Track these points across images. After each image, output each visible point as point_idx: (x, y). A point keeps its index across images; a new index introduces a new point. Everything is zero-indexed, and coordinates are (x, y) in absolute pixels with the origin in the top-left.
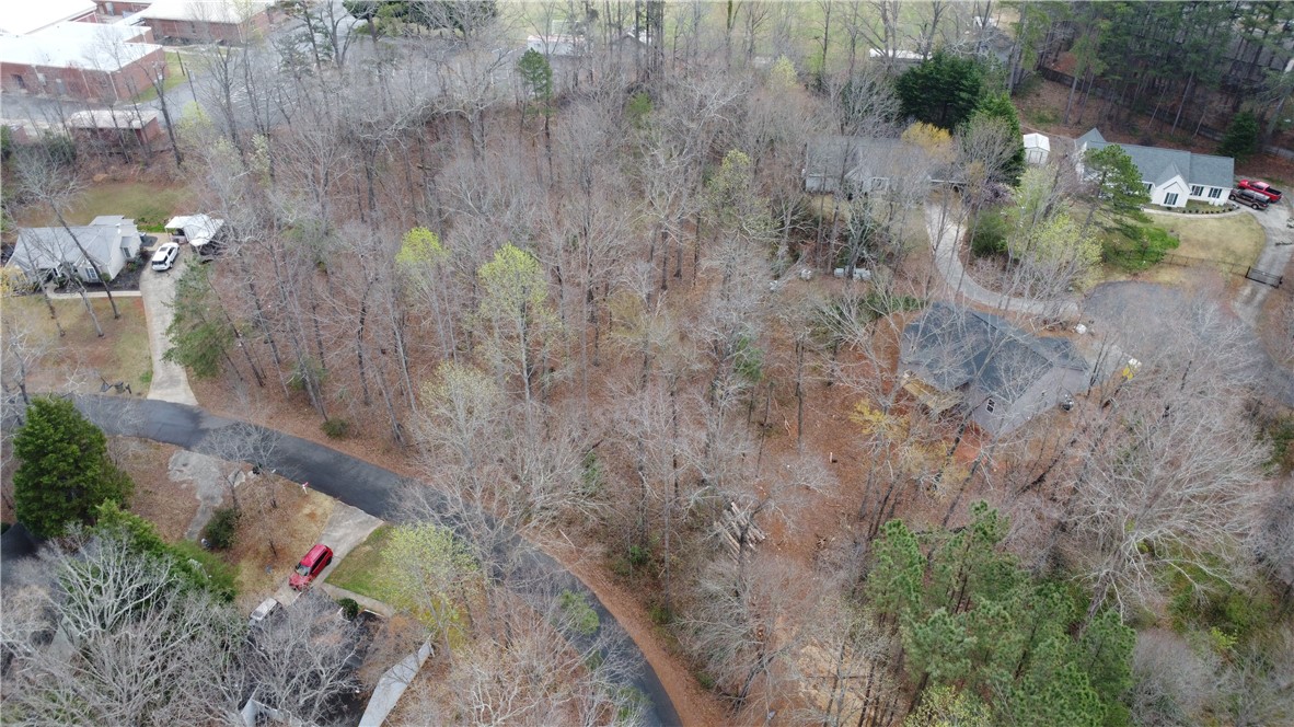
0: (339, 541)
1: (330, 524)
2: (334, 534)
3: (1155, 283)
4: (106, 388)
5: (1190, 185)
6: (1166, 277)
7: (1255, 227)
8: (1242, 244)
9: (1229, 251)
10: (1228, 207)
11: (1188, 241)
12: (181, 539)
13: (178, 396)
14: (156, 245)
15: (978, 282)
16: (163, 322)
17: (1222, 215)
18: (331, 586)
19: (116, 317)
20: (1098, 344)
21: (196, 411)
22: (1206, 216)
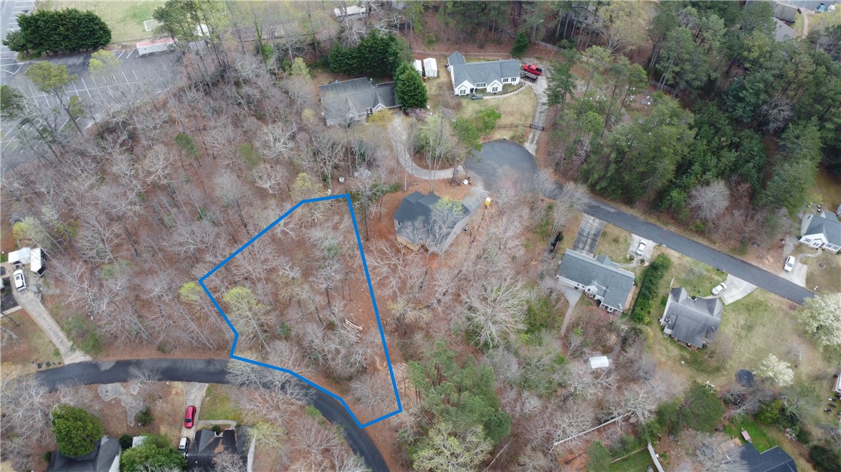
0: (194, 400)
1: (186, 394)
2: (190, 398)
3: (494, 141)
4: (40, 366)
5: (502, 79)
6: (498, 135)
7: (532, 95)
8: (527, 107)
9: (522, 114)
10: (520, 85)
11: (504, 113)
12: (127, 426)
13: (79, 357)
14: (7, 272)
15: (419, 165)
16: (44, 319)
17: (517, 91)
18: (202, 421)
19: (18, 326)
20: (473, 189)
21: (94, 363)
22: (511, 94)
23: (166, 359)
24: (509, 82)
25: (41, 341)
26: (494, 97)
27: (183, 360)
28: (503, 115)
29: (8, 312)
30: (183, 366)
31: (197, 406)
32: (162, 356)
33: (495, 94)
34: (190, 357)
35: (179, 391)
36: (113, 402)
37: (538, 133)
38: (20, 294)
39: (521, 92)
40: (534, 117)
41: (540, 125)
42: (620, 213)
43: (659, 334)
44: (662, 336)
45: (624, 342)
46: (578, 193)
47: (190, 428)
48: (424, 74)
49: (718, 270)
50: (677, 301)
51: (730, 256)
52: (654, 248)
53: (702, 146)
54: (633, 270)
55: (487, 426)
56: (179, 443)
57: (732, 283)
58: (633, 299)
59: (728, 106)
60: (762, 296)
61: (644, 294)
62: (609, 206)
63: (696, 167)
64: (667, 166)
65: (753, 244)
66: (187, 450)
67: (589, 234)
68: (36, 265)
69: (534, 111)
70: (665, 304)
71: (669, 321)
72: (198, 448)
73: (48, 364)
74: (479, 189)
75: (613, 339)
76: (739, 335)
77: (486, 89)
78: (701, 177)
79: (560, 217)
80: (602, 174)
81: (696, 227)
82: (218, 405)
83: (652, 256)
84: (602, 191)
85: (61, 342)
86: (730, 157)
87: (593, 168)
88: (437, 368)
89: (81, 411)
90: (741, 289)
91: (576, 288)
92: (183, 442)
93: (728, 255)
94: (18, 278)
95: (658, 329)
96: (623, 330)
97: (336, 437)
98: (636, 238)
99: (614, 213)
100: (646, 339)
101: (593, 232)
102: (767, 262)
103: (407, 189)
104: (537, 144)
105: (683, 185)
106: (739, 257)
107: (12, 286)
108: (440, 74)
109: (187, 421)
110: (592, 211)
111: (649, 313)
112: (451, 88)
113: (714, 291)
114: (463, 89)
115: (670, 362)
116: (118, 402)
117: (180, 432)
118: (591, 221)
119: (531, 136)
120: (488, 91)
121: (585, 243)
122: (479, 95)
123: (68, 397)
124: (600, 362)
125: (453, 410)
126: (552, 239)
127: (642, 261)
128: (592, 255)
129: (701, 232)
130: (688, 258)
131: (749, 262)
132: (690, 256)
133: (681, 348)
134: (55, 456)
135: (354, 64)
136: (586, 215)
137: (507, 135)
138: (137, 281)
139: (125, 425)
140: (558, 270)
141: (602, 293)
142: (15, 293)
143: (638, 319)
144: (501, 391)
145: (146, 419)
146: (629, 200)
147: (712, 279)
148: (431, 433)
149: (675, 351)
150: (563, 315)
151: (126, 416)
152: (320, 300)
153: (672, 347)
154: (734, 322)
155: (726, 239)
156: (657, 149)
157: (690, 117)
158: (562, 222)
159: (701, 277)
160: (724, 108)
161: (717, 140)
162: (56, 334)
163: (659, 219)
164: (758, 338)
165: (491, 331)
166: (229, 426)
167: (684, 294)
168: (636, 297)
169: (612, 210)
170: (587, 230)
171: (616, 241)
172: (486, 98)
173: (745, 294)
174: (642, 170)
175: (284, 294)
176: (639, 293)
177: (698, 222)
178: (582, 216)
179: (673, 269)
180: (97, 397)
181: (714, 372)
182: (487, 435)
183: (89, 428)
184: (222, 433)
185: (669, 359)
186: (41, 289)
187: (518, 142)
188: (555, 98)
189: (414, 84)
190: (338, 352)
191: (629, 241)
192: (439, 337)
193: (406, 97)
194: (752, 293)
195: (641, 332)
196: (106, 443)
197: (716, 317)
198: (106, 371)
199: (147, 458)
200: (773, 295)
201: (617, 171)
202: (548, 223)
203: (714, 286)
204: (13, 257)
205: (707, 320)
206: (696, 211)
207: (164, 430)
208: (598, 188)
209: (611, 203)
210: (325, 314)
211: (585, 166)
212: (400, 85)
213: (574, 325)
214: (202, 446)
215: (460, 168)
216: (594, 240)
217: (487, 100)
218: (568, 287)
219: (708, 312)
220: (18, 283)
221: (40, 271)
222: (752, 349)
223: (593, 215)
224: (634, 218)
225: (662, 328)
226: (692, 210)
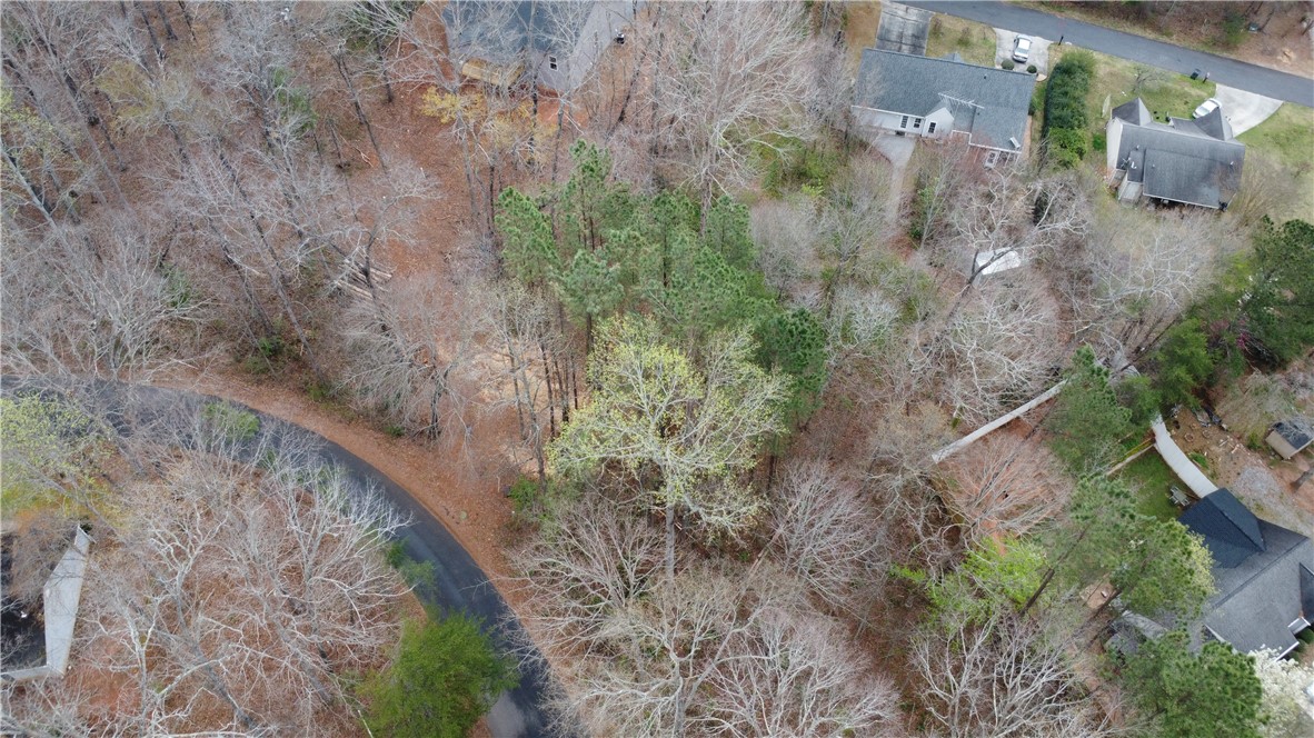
43: (1111, 200)
44: (1117, 210)
50: (1137, 122)
51: (1209, 54)
52: (1049, 48)
57: (1230, 99)
60: (1299, 117)
65: (1248, 27)
67: (901, 35)
83: (1050, 60)
90: (1253, 108)
91: (899, 134)
93: (1203, 52)
98: (1006, 36)
101: (909, 32)
102: (1285, 60)
106: (1225, 54)
118: (901, 13)
127: (1033, 72)
131: (1251, 61)
136: (888, 3)
141: (964, 126)
143: (1061, 162)
147: (1187, 93)
167: (1144, 114)
168: (1036, 135)
170: (895, 31)
171: (964, 42)
173: (1264, 117)
178: (879, 5)
191: (993, 41)
194: (1276, 113)
197: (1230, 143)
203: (1196, 105)
205: (1214, 149)
219: (1209, 135)
223: (902, 3)
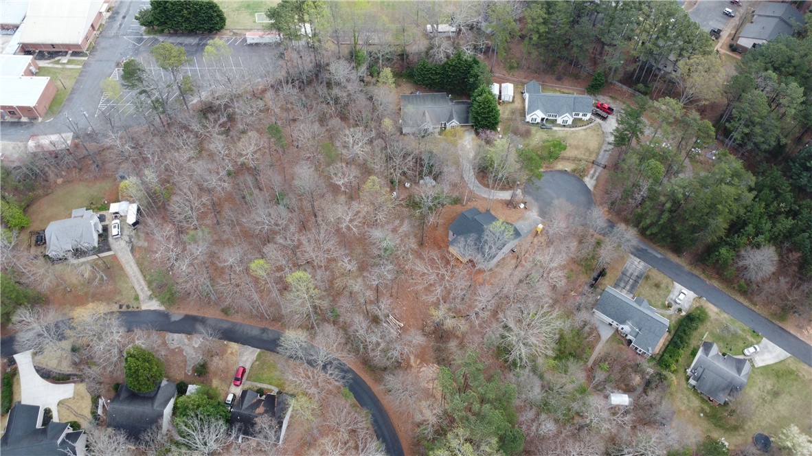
0: (245, 362)
1: (240, 355)
2: (243, 359)
3: (555, 171)
4: (121, 307)
5: (574, 113)
6: (560, 166)
7: (600, 132)
8: (593, 144)
9: (587, 149)
10: (590, 121)
11: (570, 145)
12: (185, 374)
13: (154, 305)
14: (107, 220)
15: (480, 182)
16: (131, 267)
17: (586, 127)
18: (250, 382)
19: (109, 268)
20: (528, 213)
21: (166, 313)
22: (580, 128)
23: (227, 321)
24: (580, 116)
25: (126, 285)
26: (563, 129)
27: (241, 325)
28: (568, 148)
29: (102, 255)
30: (241, 330)
31: (247, 368)
32: (224, 318)
33: (564, 126)
34: (248, 323)
35: (234, 351)
36: (177, 350)
37: (600, 169)
38: (114, 241)
39: (589, 128)
40: (598, 154)
41: (603, 163)
42: (666, 260)
43: (683, 382)
44: (686, 386)
45: (648, 384)
46: (629, 235)
47: (237, 386)
48: (500, 97)
49: (754, 332)
50: (707, 355)
51: (769, 321)
52: (694, 299)
53: (759, 208)
54: (669, 317)
55: (502, 439)
56: (226, 397)
57: (766, 347)
58: (664, 344)
59: (794, 173)
60: (794, 365)
61: (676, 342)
62: (657, 251)
63: (750, 229)
64: (720, 224)
65: (795, 312)
66: (232, 405)
67: (632, 274)
68: (131, 219)
69: (600, 148)
70: (695, 356)
71: (695, 372)
72: (242, 405)
73: (128, 307)
74: (533, 214)
75: (637, 380)
76: (763, 399)
77: (556, 120)
78: (753, 238)
79: (606, 254)
80: (654, 221)
81: (740, 286)
82: (266, 370)
83: (690, 306)
84: (652, 237)
85: (142, 290)
86: (786, 223)
87: (647, 213)
88: (465, 376)
89: (150, 354)
90: (774, 355)
91: (611, 325)
92: (230, 398)
93: (767, 319)
94: (115, 227)
95: (683, 379)
96: (648, 374)
97: (363, 421)
98: (678, 286)
99: (661, 259)
100: (669, 386)
101: (636, 274)
102: (806, 333)
103: (466, 204)
104: (597, 180)
105: (733, 244)
106: (777, 322)
107: (109, 233)
108: (515, 99)
109: (237, 379)
110: (639, 253)
111: (677, 361)
112: (523, 114)
113: (746, 351)
114: (534, 117)
115: (689, 412)
116: (181, 350)
117: (229, 388)
118: (636, 263)
119: (592, 172)
120: (558, 122)
121: (627, 283)
122: (549, 125)
123: (142, 340)
124: (621, 399)
125: (473, 418)
126: (595, 274)
127: (680, 310)
128: (632, 295)
129: (744, 292)
130: (726, 315)
131: (788, 329)
132: (728, 314)
133: (703, 400)
134: (122, 388)
135: (437, 79)
136: (632, 256)
137: (569, 167)
138: (214, 248)
139: (183, 373)
140: (596, 305)
141: (634, 334)
142: (110, 239)
143: (666, 365)
144: (520, 409)
145: (202, 371)
146: (677, 249)
147: (746, 339)
148: (450, 436)
149: (696, 403)
150: (592, 348)
151: (185, 365)
152: (370, 294)
153: (694, 398)
154: (761, 385)
155: (768, 303)
156: (713, 206)
157: (752, 180)
158: (608, 260)
159: (735, 336)
160: (788, 174)
161: (776, 205)
162: (138, 281)
163: (704, 272)
164: (783, 406)
165: (521, 351)
166: (272, 391)
167: (715, 350)
168: (667, 343)
169: (659, 256)
170: (630, 271)
171: (657, 286)
172: (555, 128)
173: (777, 360)
174: (694, 223)
175: (339, 283)
176: (672, 339)
177: (742, 282)
178: (628, 256)
179: (709, 323)
180: (164, 343)
181: (732, 430)
182: (500, 447)
183: (154, 370)
184: (264, 396)
185: (689, 409)
186: (133, 240)
187: (578, 175)
188: (621, 140)
189: (489, 107)
190: (378, 344)
191: (670, 288)
192: (472, 349)
193: (479, 118)
194: (784, 360)
195: (666, 378)
196: (165, 385)
197: (742, 378)
198: (175, 321)
199: (198, 406)
200: (806, 367)
201: (670, 220)
202: (593, 258)
203: (747, 347)
204: (114, 207)
205: (733, 378)
206: (742, 271)
207: (215, 383)
208: (648, 232)
209: (659, 249)
210: (372, 308)
211: (639, 210)
212: (475, 106)
213: (602, 359)
214: (246, 404)
215: (519, 192)
216: (636, 281)
217: (556, 131)
218: (603, 322)
219: (736, 371)
220: (115, 231)
221: (134, 224)
222: (774, 415)
223: (639, 258)
224: (678, 267)
225: (688, 378)
226: (738, 269)
